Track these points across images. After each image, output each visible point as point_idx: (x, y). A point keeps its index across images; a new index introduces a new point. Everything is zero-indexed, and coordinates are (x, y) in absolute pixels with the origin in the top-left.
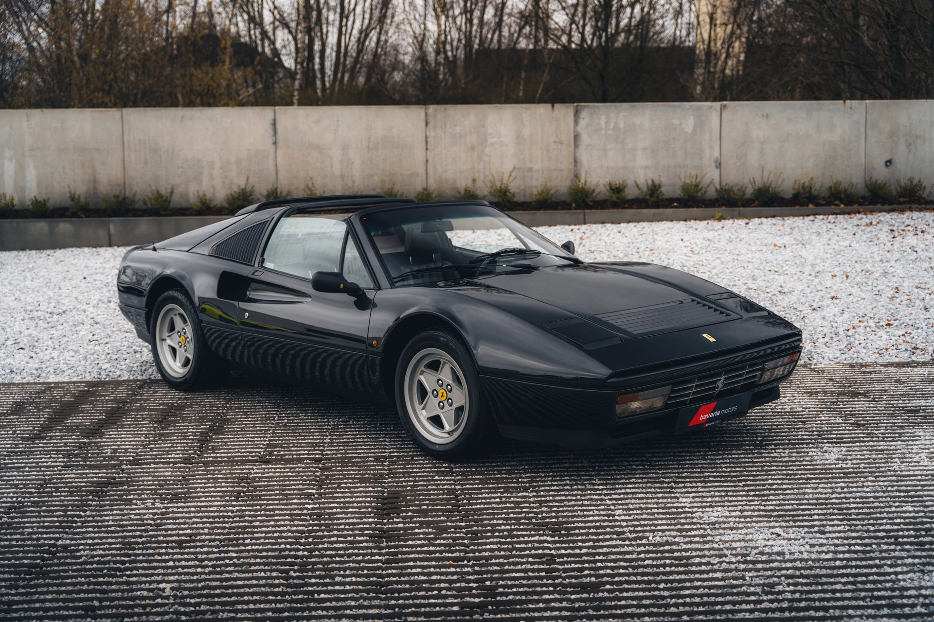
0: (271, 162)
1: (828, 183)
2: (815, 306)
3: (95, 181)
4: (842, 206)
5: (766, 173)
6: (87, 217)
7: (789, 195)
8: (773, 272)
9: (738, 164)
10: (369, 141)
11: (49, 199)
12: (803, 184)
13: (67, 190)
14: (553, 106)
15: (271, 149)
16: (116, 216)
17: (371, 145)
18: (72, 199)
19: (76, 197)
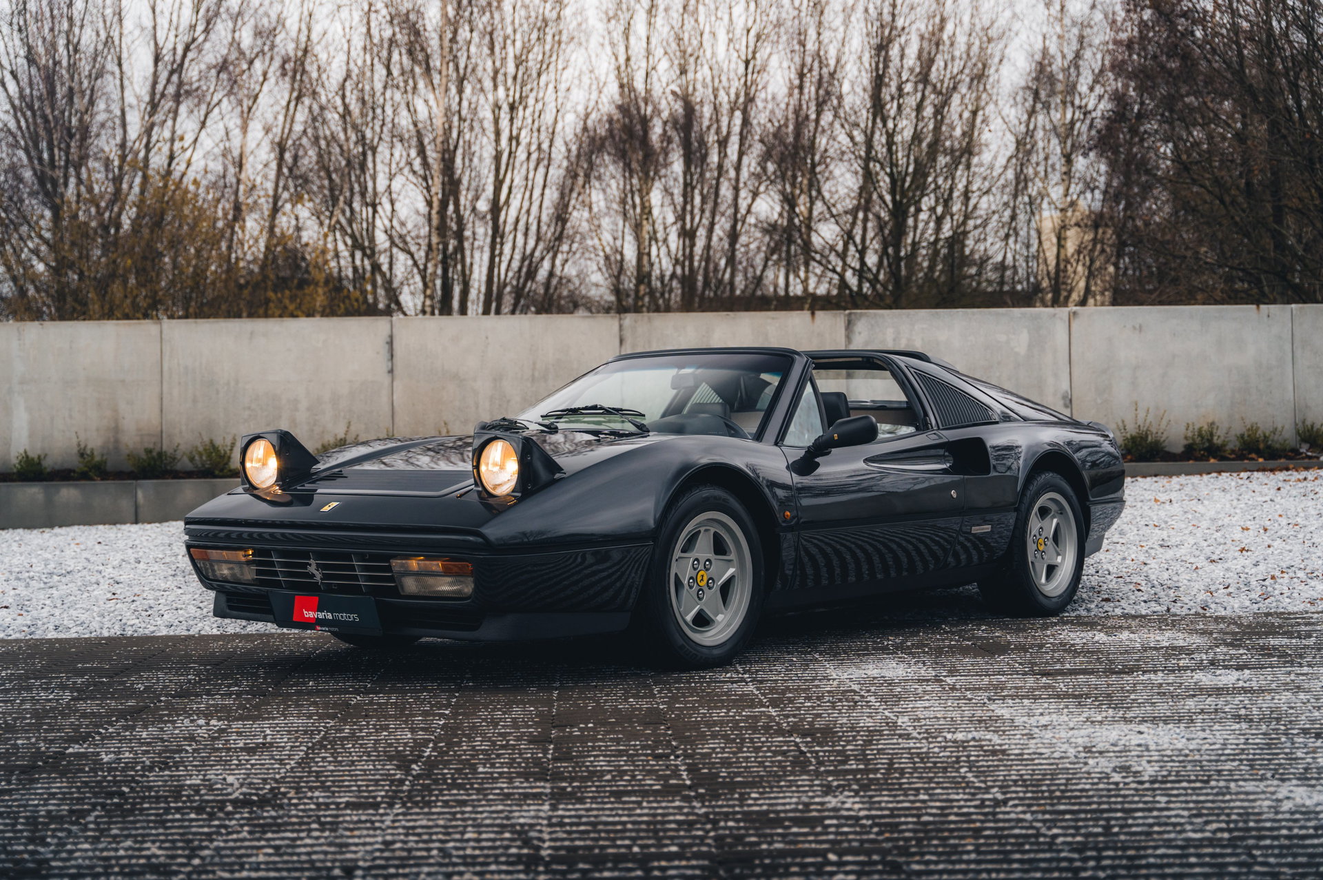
0: (385, 399)
1: (1238, 429)
2: (1214, 557)
3: (116, 430)
4: (1261, 460)
5: (1142, 414)
6: (103, 479)
7: (1179, 449)
8: (1151, 527)
9: (1099, 401)
10: (534, 369)
11: (46, 455)
12: (1200, 430)
13: (75, 441)
14: (813, 314)
15: (386, 380)
16: (145, 478)
17: (537, 374)
18: (82, 455)
19: (88, 451)
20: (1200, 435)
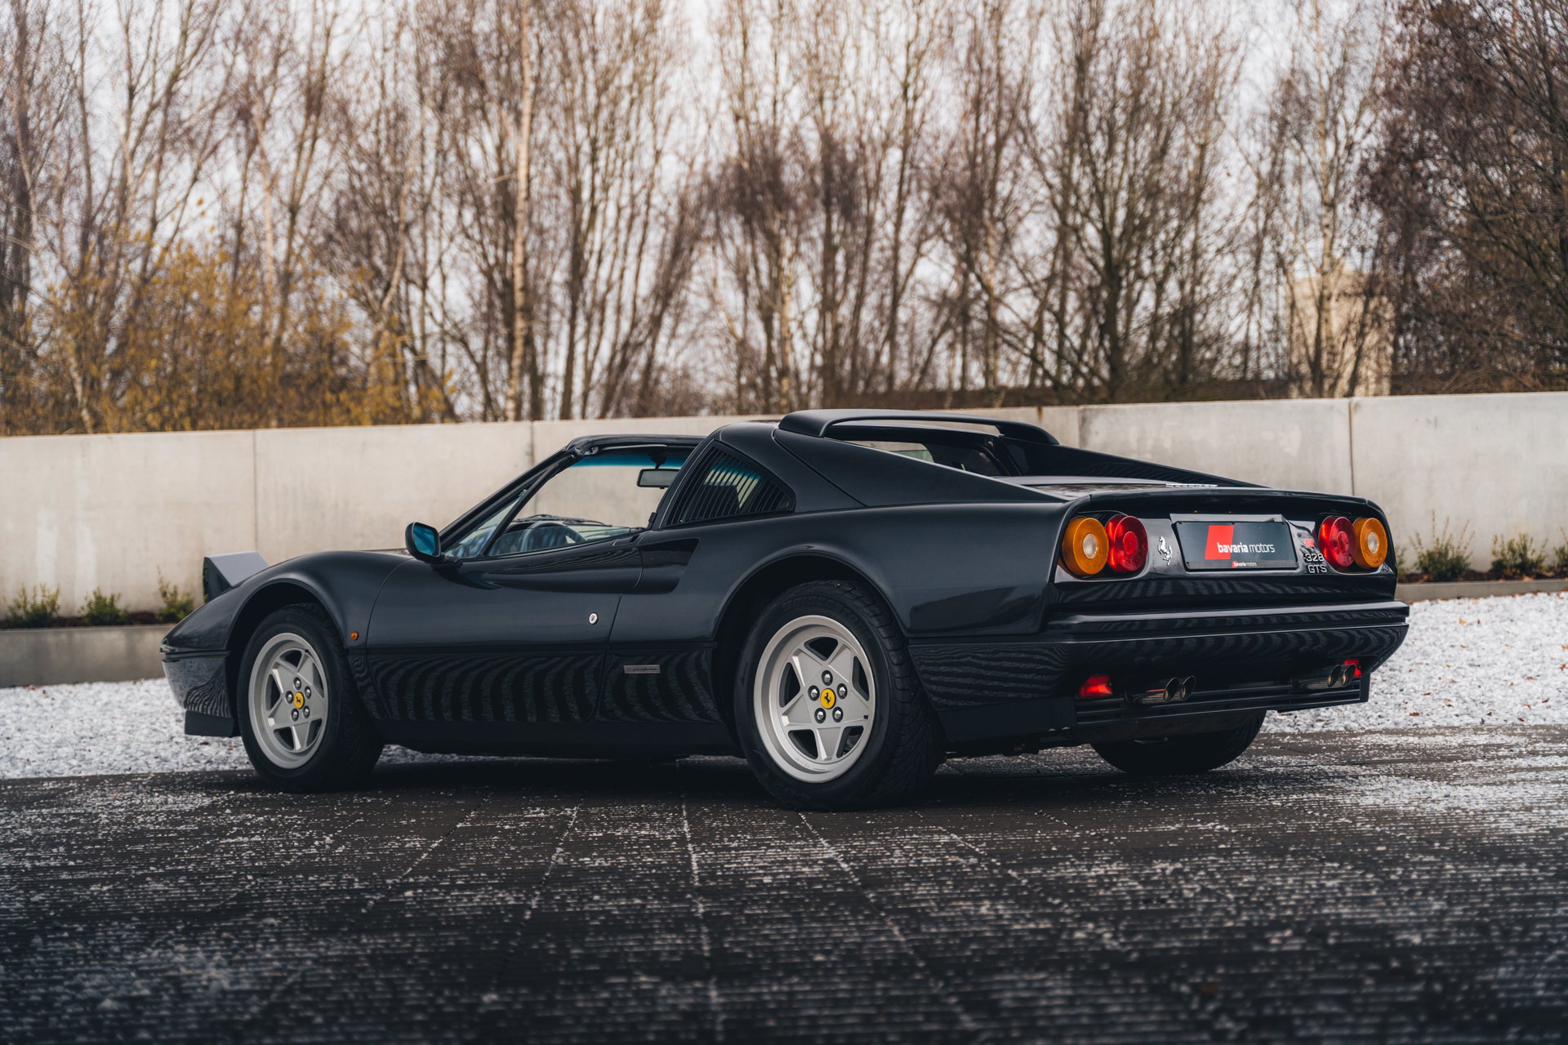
1: (1557, 543)
12: (1511, 543)
18: (164, 594)
19: (171, 590)
20: (1511, 549)
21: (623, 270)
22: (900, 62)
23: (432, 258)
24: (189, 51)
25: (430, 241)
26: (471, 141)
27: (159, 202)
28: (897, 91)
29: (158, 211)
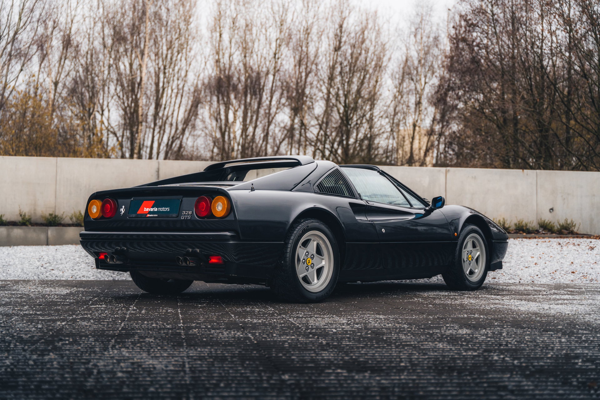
1: (514, 221)
3: (35, 205)
4: (525, 234)
6: (31, 226)
13: (17, 209)
16: (51, 226)
18: (21, 215)
19: (23, 214)
21: (174, 111)
22: (274, 45)
23: (105, 103)
24: (22, 24)
25: (105, 98)
26: (120, 63)
27: (8, 78)
28: (272, 55)
29: (8, 81)
